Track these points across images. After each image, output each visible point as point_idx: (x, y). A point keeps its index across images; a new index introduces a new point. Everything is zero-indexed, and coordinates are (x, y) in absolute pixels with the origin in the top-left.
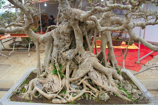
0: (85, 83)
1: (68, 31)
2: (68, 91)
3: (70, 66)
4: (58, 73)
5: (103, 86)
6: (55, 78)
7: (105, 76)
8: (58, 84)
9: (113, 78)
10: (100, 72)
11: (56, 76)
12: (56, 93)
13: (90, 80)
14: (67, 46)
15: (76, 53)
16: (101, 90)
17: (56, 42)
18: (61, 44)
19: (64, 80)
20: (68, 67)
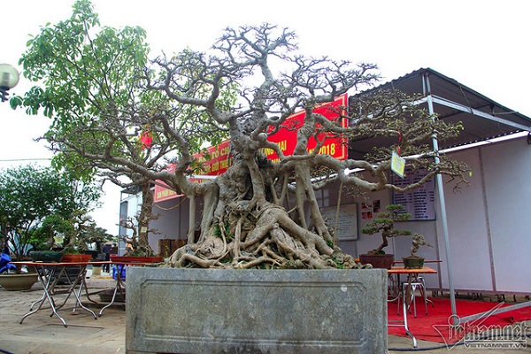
0: (267, 249)
1: (242, 172)
2: (236, 258)
3: (242, 225)
4: (223, 235)
5: (294, 251)
6: (217, 241)
7: (301, 243)
8: (221, 248)
9: (316, 248)
10: (294, 235)
11: (219, 239)
12: (216, 258)
13: (274, 246)
14: (240, 196)
15: (253, 204)
16: (291, 258)
17: (223, 192)
18: (229, 193)
19: (231, 244)
20: (239, 224)
